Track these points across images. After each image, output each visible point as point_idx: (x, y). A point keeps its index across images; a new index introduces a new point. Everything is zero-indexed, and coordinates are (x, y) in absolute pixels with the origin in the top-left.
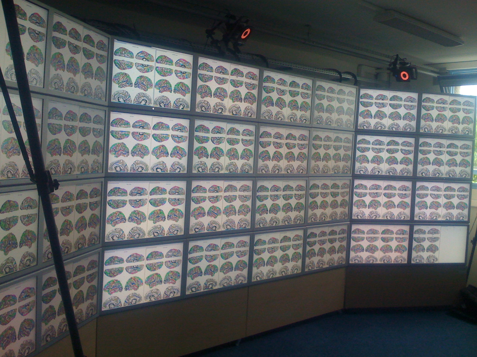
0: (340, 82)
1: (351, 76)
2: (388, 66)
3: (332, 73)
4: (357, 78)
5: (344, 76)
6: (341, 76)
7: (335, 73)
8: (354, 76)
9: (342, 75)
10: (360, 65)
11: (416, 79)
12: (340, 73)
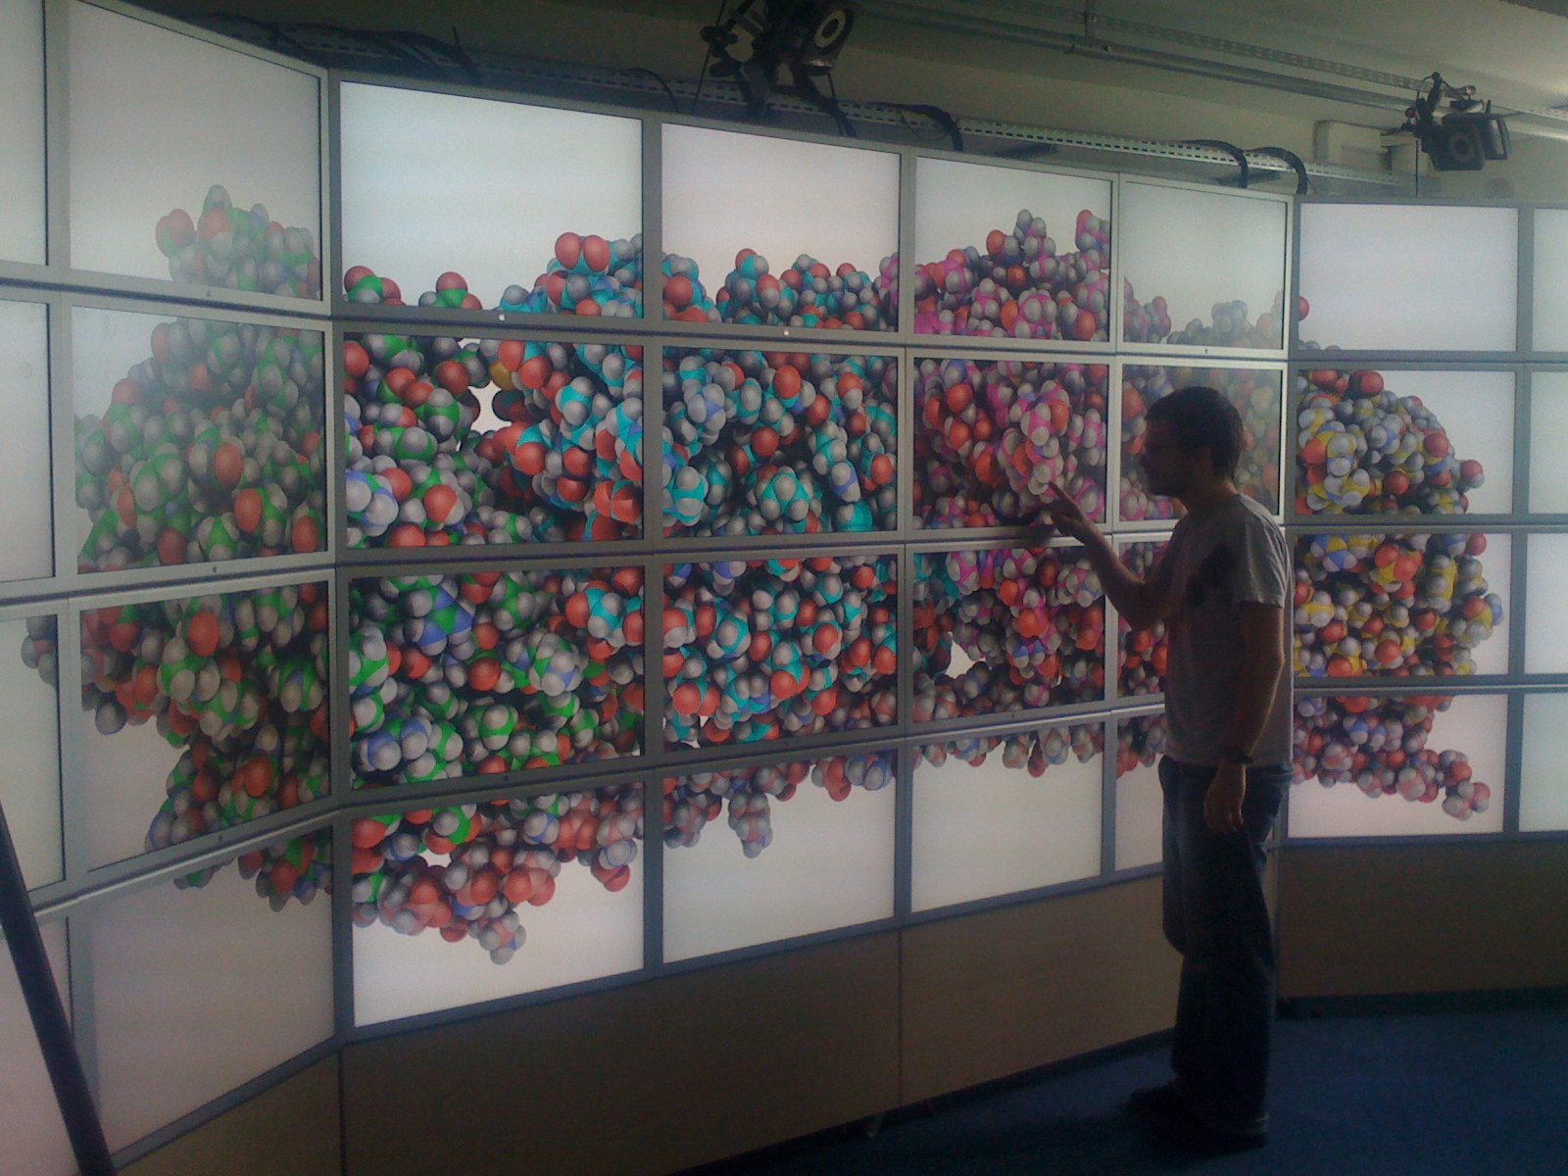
0: (1243, 186)
1: (1285, 164)
2: (1405, 119)
3: (1210, 154)
4: (1307, 167)
5: (1255, 163)
6: (1244, 164)
7: (1219, 155)
8: (1295, 163)
9: (1248, 159)
10: (1322, 124)
11: (1504, 157)
12: (1238, 154)
